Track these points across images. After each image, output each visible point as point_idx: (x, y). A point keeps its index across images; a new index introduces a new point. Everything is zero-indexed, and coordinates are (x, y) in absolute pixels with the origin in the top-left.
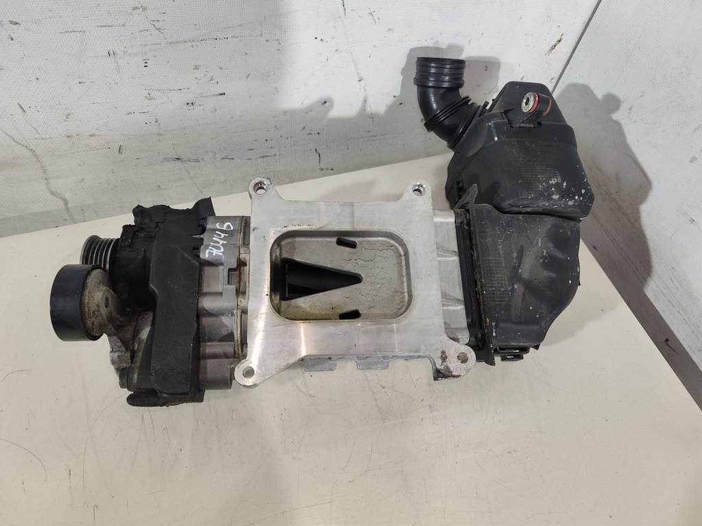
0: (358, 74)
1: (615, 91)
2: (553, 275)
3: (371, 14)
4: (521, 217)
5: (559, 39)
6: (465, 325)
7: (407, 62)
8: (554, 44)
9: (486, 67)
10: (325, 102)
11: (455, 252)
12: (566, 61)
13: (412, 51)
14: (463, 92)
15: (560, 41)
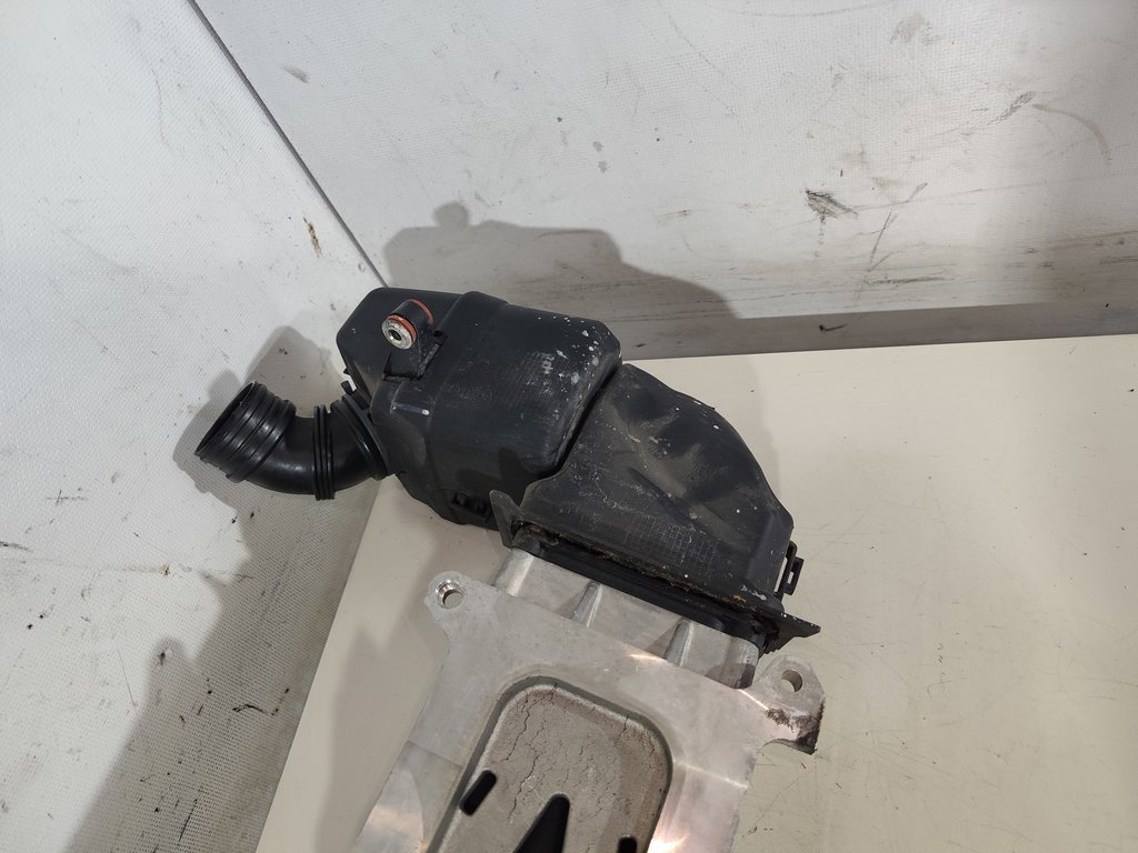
0: (153, 570)
1: (439, 202)
2: (696, 447)
3: (60, 500)
4: (581, 446)
5: (308, 228)
6: (724, 638)
7: (189, 474)
8: (309, 237)
9: (281, 350)
10: (163, 655)
11: (589, 586)
12: (346, 236)
13: (178, 456)
14: (305, 411)
15: (312, 228)
